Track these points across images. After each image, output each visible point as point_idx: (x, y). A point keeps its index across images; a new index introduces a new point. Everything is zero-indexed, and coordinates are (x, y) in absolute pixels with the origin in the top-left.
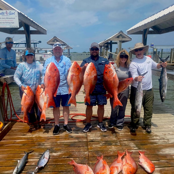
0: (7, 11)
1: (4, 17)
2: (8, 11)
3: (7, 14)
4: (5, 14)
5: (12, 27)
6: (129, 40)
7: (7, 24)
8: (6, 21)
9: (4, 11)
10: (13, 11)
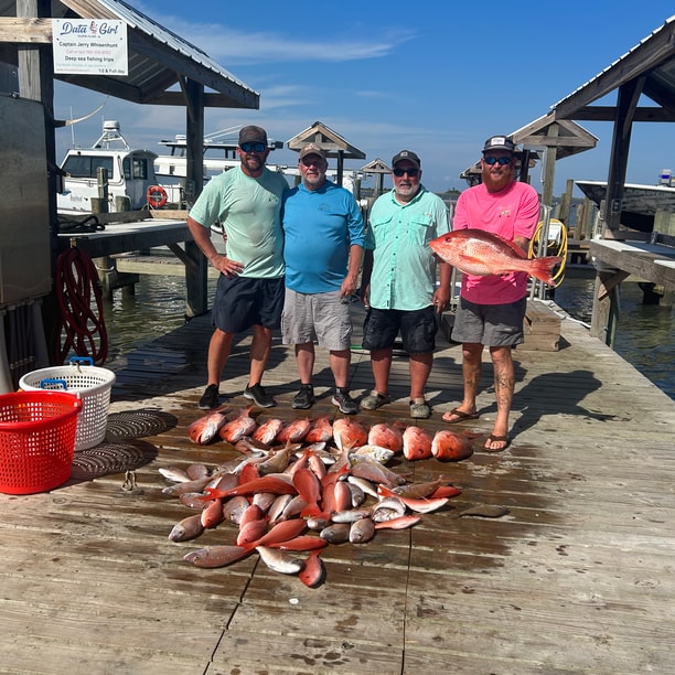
0: (97, 21)
1: (83, 41)
2: (99, 22)
3: (94, 31)
4: (89, 32)
5: (105, 74)
6: (584, 144)
7: (93, 62)
8: (89, 52)
9: (86, 22)
10: (112, 23)
